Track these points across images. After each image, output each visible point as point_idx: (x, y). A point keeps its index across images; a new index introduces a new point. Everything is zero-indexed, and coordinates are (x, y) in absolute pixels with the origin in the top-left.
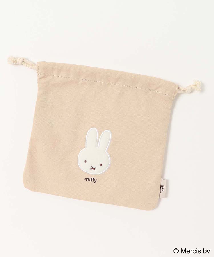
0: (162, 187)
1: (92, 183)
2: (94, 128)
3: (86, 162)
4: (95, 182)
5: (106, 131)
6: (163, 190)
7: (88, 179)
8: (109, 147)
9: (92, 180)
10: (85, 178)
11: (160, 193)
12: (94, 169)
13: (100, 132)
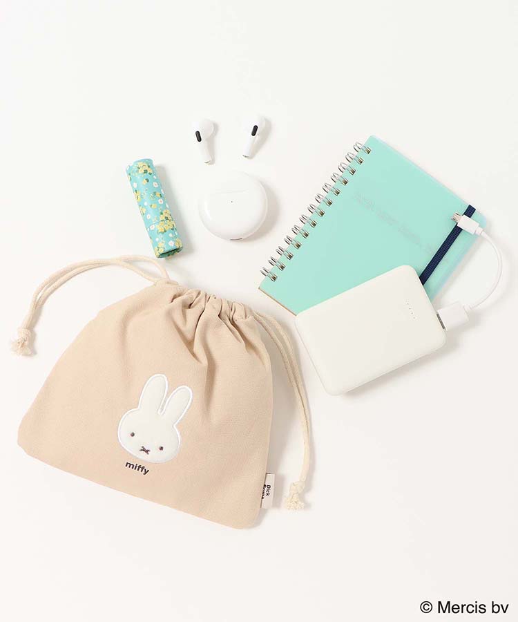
0: (266, 488)
1: (140, 473)
2: (163, 375)
3: (133, 435)
4: (146, 473)
5: (184, 388)
6: (267, 494)
7: (131, 466)
8: (182, 420)
9: (140, 469)
10: (127, 463)
11: (262, 498)
12: (147, 451)
13: (172, 387)
